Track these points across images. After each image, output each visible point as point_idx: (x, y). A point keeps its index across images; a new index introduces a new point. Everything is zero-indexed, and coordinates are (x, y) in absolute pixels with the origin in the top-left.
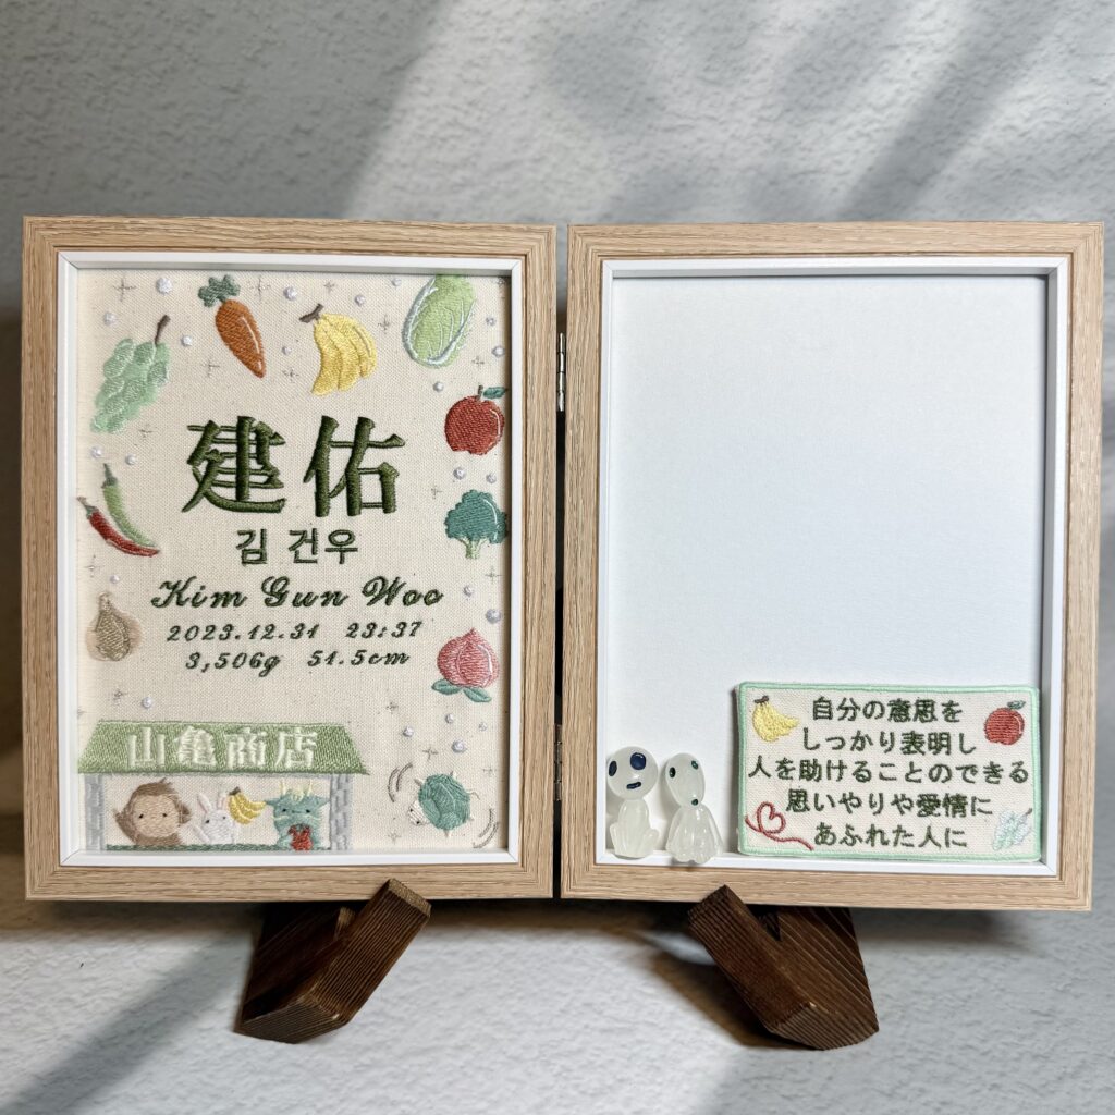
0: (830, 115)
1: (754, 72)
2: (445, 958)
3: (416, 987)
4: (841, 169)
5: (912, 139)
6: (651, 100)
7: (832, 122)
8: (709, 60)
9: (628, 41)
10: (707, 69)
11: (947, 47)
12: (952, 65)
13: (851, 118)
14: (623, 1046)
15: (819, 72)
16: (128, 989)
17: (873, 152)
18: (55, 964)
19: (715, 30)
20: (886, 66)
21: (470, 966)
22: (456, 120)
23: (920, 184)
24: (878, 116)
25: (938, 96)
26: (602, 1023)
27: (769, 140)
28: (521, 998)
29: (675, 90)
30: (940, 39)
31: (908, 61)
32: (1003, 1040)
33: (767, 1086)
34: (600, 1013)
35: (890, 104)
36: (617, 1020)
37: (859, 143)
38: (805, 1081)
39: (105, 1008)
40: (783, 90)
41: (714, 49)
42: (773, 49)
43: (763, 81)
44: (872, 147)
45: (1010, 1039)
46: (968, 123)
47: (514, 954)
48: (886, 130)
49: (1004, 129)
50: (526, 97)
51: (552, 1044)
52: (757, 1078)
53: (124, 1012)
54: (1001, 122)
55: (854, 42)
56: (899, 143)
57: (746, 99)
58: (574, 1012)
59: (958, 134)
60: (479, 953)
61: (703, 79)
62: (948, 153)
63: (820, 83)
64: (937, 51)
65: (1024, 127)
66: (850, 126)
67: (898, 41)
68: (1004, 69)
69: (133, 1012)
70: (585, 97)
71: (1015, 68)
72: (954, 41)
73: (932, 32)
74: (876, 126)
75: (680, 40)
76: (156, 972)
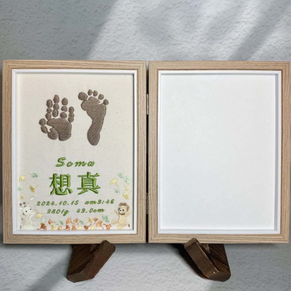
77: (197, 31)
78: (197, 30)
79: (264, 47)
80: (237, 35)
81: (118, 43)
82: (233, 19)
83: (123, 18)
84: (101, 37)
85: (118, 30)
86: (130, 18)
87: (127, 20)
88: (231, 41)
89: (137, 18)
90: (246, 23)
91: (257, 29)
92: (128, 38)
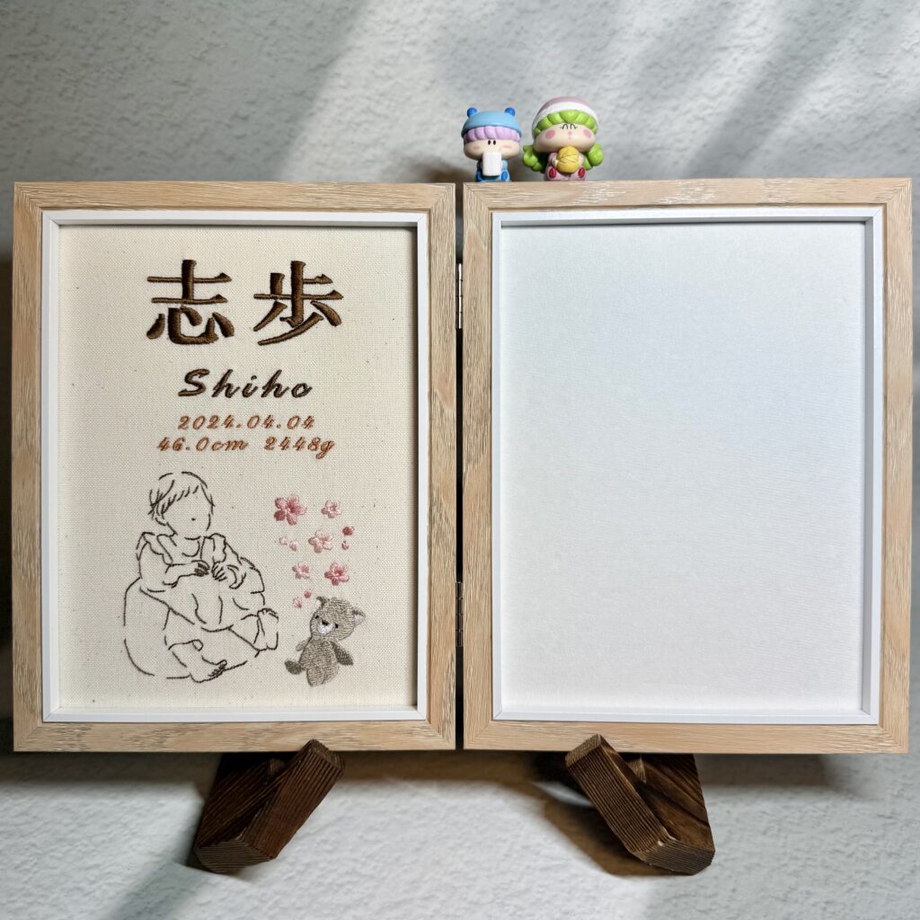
0: (673, 103)
1: (613, 69)
2: (398, 817)
3: (379, 846)
4: (681, 146)
5: (737, 122)
6: (529, 91)
7: (675, 109)
8: (577, 59)
9: (512, 44)
10: (575, 67)
11: (765, 48)
12: (769, 63)
13: (690, 105)
14: (562, 881)
15: (665, 69)
16: (129, 872)
17: (706, 132)
18: (60, 855)
19: (582, 36)
20: (718, 64)
21: (422, 822)
22: (369, 108)
23: (744, 156)
24: (711, 104)
25: (758, 88)
26: (541, 863)
27: (623, 124)
28: (469, 847)
29: (549, 83)
30: (759, 42)
31: (735, 60)
32: (862, 843)
33: (686, 903)
34: (538, 854)
35: (722, 93)
36: (552, 859)
37: (696, 125)
38: (715, 895)
39: (112, 893)
40: (636, 83)
41: (582, 50)
42: (629, 51)
43: (620, 76)
44: (706, 128)
45: (868, 841)
46: (780, 108)
47: (455, 808)
48: (718, 114)
49: (808, 113)
50: (427, 89)
51: (503, 886)
52: (675, 897)
53: (129, 895)
54: (806, 107)
55: (693, 45)
56: (727, 125)
57: (607, 90)
58: (515, 855)
59: (773, 117)
60: (426, 809)
61: (572, 75)
62: (765, 133)
63: (666, 77)
64: (757, 52)
65: (824, 111)
66: (689, 111)
67: (728, 44)
68: (809, 65)
69: (137, 895)
70: (476, 89)
71: (818, 65)
72: (771, 44)
73: (754, 37)
74: (709, 111)
75: (554, 43)
76: (151, 853)
77: (607, 76)
78: (609, 72)
79: (795, 118)
80: (720, 84)
81: (379, 115)
82: (708, 39)
83: (392, 43)
84: (326, 101)
85: (377, 77)
86: (414, 43)
87: (407, 49)
88: (703, 101)
89: (435, 41)
90: (745, 50)
91: (776, 67)
92: (409, 99)
